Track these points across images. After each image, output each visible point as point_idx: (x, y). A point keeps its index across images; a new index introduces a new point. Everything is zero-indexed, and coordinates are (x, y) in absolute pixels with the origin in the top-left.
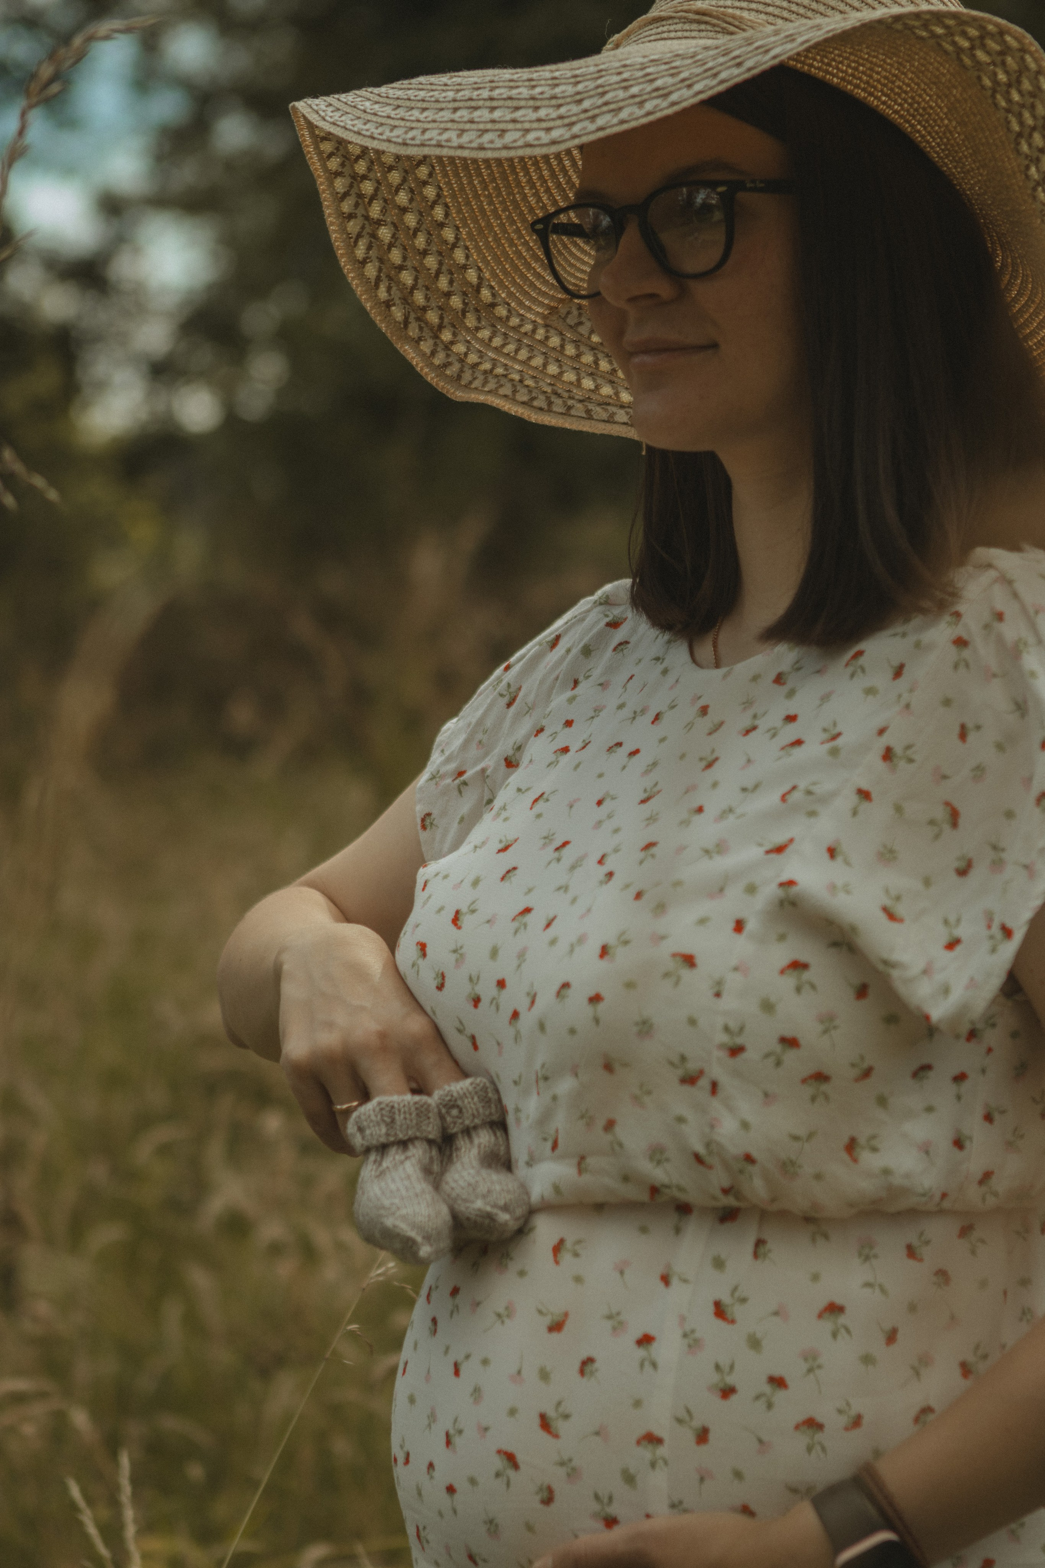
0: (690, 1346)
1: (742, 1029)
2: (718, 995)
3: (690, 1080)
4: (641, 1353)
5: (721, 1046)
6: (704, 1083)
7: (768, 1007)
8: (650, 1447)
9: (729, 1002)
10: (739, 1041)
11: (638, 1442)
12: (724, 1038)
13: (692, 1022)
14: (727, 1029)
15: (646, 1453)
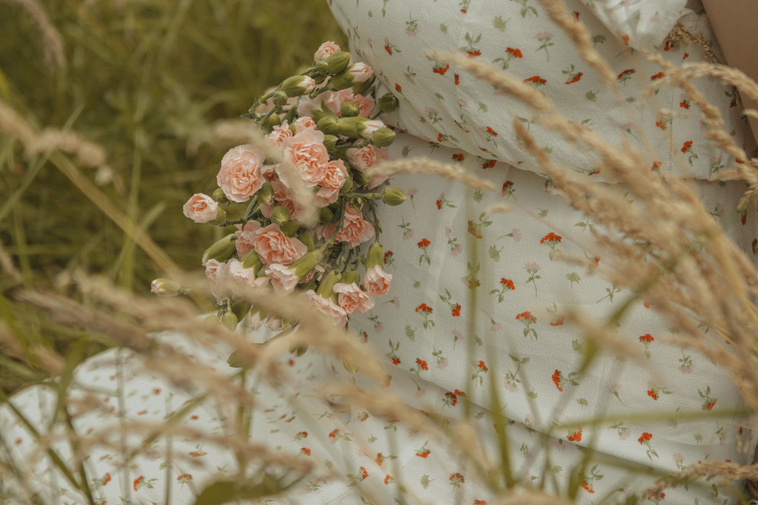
0: (452, 249)
1: (479, 38)
2: (464, 11)
3: (440, 71)
4: (421, 251)
5: (463, 50)
6: (449, 74)
7: (500, 24)
8: (424, 313)
9: (471, 18)
10: (476, 47)
11: (417, 310)
12: (465, 44)
13: (444, 29)
14: (467, 37)
15: (421, 316)
